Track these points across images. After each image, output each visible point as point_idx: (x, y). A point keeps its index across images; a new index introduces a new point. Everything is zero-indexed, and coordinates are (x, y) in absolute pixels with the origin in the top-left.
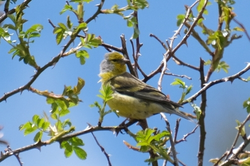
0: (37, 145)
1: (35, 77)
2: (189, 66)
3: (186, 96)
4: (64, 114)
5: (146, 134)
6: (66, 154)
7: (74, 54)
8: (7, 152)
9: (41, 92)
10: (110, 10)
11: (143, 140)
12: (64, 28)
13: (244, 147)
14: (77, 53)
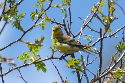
0: (25, 65)
1: (23, 35)
2: (95, 31)
3: (90, 44)
4: (37, 52)
5: (72, 61)
6: (38, 69)
7: (40, 25)
8: (12, 68)
9: (26, 42)
10: (55, 6)
11: (71, 63)
12: (35, 14)
13: (115, 66)
14: (41, 25)
